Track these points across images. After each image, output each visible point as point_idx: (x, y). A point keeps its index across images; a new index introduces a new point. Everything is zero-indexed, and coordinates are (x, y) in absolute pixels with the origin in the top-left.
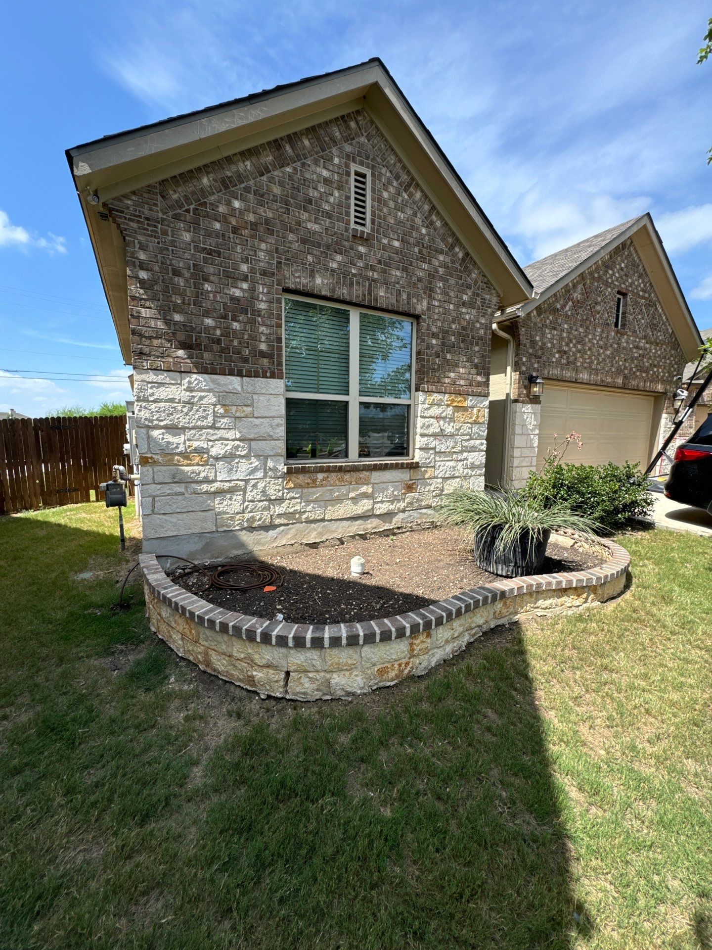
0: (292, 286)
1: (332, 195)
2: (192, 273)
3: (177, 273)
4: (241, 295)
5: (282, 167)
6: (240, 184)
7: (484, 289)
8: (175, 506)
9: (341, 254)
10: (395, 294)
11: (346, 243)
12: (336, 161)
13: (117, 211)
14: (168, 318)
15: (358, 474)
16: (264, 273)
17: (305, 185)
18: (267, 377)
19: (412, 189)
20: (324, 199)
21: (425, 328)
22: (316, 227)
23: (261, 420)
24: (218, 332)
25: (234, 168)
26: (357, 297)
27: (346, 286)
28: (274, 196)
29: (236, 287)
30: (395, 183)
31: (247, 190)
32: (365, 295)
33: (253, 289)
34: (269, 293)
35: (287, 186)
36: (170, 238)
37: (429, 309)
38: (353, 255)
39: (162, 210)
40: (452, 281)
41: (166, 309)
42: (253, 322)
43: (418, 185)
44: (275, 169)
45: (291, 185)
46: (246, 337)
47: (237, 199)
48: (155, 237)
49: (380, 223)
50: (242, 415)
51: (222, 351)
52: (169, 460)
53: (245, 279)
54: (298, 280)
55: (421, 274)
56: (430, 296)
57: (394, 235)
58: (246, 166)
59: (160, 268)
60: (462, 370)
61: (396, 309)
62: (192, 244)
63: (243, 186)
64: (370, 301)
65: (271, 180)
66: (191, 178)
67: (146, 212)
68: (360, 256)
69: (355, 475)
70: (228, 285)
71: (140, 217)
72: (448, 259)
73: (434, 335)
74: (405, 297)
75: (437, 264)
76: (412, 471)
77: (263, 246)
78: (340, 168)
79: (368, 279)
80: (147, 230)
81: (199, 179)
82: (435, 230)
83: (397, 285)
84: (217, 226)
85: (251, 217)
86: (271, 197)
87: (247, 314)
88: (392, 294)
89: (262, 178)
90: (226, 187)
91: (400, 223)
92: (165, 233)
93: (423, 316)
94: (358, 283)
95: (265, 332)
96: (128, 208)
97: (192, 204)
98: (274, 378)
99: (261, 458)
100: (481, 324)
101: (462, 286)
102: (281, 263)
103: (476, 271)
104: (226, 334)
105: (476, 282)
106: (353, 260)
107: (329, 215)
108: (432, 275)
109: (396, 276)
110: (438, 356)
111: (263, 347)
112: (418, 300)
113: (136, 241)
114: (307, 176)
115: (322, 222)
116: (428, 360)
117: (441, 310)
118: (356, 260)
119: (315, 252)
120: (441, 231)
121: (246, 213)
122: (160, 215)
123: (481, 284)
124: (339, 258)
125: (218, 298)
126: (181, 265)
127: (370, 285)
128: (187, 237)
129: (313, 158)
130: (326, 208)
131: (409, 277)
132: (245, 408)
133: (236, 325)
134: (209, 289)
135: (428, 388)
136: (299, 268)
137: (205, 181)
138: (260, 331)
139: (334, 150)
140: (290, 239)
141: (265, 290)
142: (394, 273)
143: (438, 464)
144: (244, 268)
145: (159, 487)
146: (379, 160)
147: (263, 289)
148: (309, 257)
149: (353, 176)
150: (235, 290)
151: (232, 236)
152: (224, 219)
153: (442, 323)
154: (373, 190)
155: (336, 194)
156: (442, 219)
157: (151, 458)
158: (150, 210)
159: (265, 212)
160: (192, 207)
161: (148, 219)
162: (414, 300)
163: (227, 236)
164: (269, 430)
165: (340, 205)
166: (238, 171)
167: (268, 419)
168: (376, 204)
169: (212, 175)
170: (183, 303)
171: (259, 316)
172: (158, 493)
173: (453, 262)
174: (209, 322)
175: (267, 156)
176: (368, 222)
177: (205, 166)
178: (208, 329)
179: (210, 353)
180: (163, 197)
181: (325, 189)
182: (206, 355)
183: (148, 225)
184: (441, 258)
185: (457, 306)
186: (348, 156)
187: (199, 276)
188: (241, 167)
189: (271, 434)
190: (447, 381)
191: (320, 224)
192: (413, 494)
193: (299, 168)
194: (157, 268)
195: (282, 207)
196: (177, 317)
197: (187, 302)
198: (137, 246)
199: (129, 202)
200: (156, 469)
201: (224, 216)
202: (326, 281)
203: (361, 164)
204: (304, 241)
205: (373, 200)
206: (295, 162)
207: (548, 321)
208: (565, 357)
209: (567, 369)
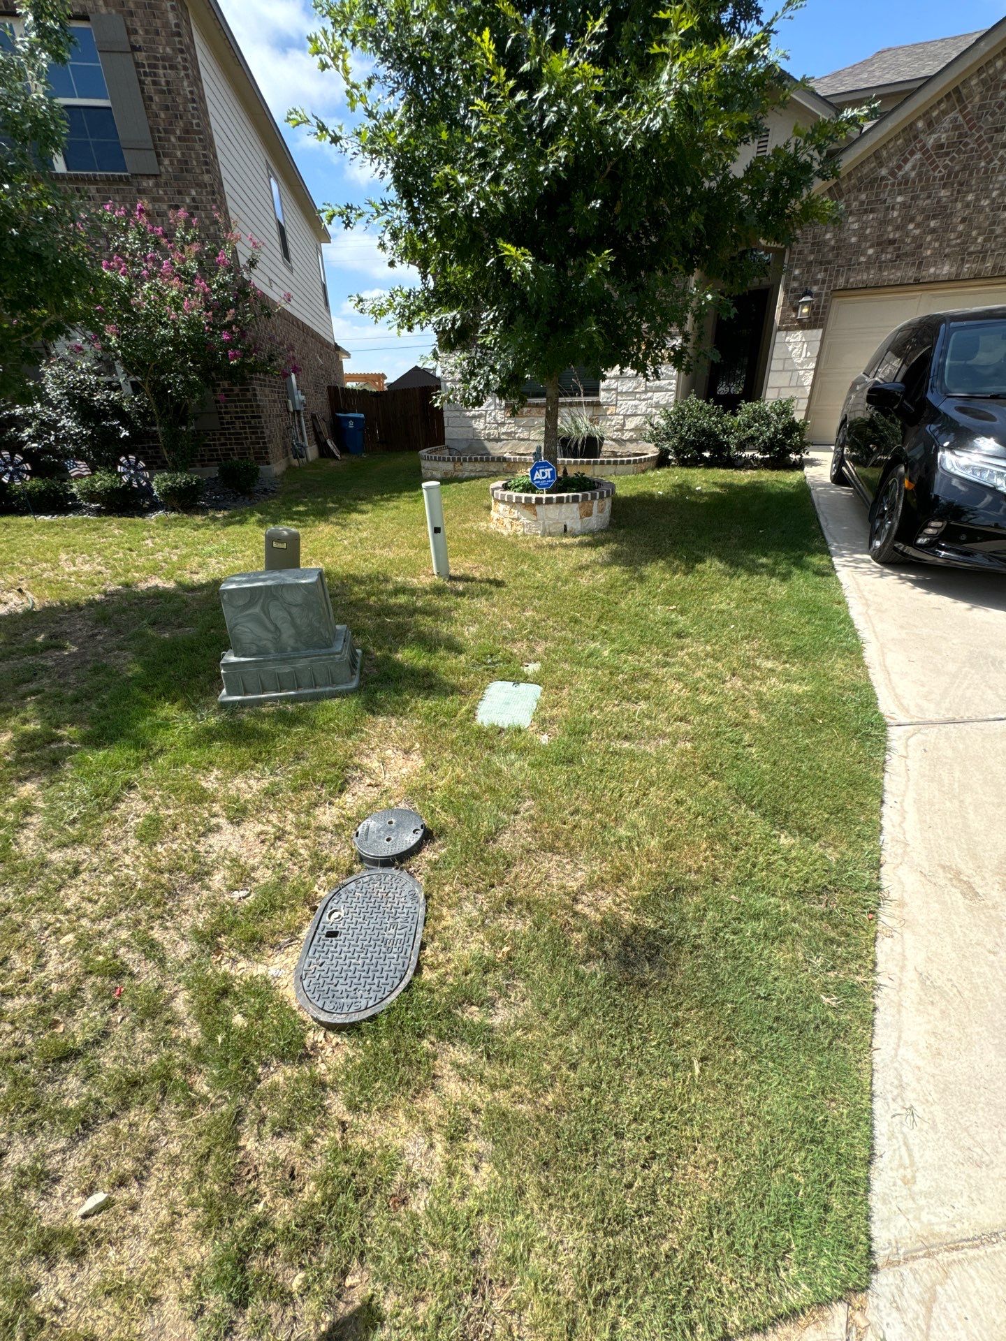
76: (596, 408)
143: (620, 403)
207: (855, 204)
208: (890, 249)
209: (893, 267)
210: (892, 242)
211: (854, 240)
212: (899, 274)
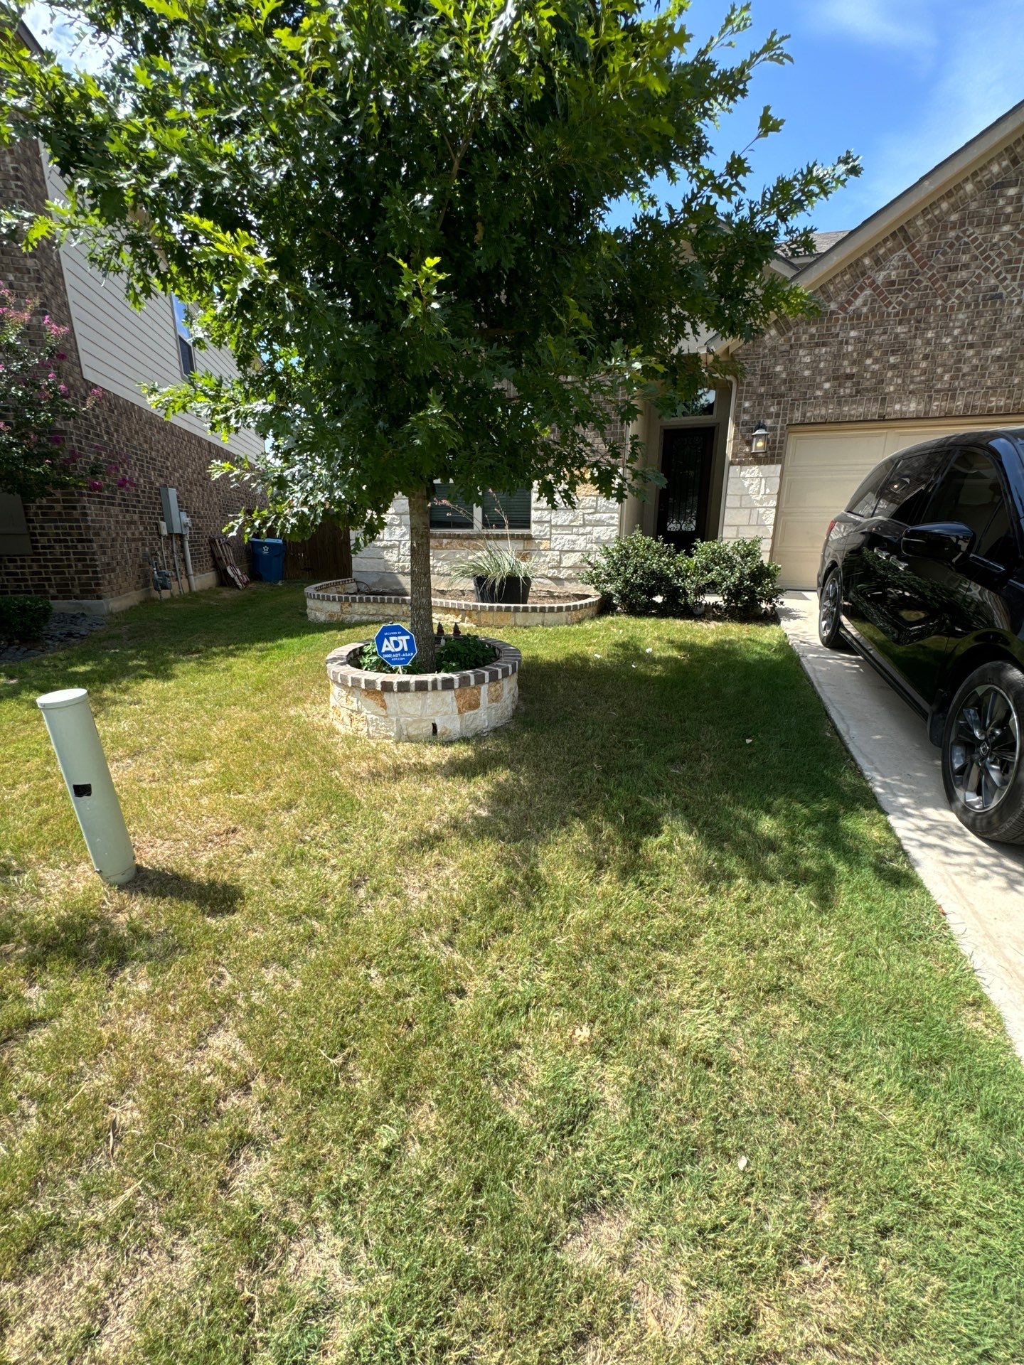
69: (474, 543)
76: (527, 542)
99: (407, 527)
143: (554, 537)
207: (804, 338)
208: (849, 384)
209: (853, 403)
210: (850, 377)
211: (807, 373)
212: (861, 410)
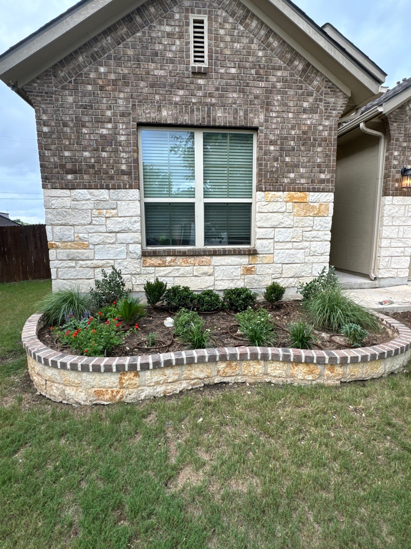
0: (144, 121)
1: (174, 44)
2: (74, 123)
3: (65, 125)
4: (107, 132)
5: (134, 33)
6: (104, 55)
7: (328, 94)
8: (70, 275)
9: (183, 89)
10: (232, 112)
11: (187, 80)
12: (177, 16)
13: (29, 92)
14: (61, 155)
15: (200, 258)
16: (123, 115)
17: (152, 43)
18: (127, 189)
19: (247, 21)
20: (168, 49)
21: (263, 137)
22: (162, 73)
23: (123, 218)
24: (93, 160)
25: (99, 45)
26: (197, 120)
27: (188, 114)
28: (128, 57)
29: (103, 128)
30: (231, 20)
31: (109, 58)
32: (204, 118)
33: (115, 128)
34: (126, 128)
35: (138, 47)
36: (60, 103)
37: (266, 121)
38: (193, 89)
39: (54, 85)
40: (291, 92)
41: (60, 149)
42: (116, 151)
43: (253, 15)
44: (128, 36)
45: (141, 46)
46: (111, 161)
47: (102, 66)
48: (52, 104)
49: (217, 57)
50: (110, 216)
51: (95, 173)
52: (65, 246)
53: (110, 121)
54: (148, 115)
55: (258, 92)
56: (267, 110)
57: (230, 64)
58: (107, 41)
59: (55, 123)
60: (302, 170)
61: (233, 125)
62: (74, 104)
63: (106, 55)
64: (209, 121)
65: (126, 46)
66: (71, 59)
67: (45, 88)
68: (200, 88)
69: (198, 259)
70: (98, 127)
71: (42, 92)
72: (286, 74)
73: (272, 143)
74: (241, 113)
75: (275, 80)
76: (251, 257)
77: (122, 95)
78: (180, 21)
79: (207, 105)
80: (47, 100)
81: (76, 59)
82: (272, 50)
83: (234, 105)
84: (90, 88)
85: (112, 77)
86: (126, 58)
87: (111, 146)
88: (229, 114)
89: (119, 46)
90: (95, 59)
91: (236, 52)
92: (57, 100)
93: (260, 128)
94: (198, 109)
95: (125, 157)
96: (35, 88)
97: (73, 77)
98: (132, 189)
99: (125, 245)
100: (325, 126)
101: (303, 94)
102: (135, 105)
103: (319, 79)
104: (98, 162)
105: (318, 89)
106: (193, 92)
107: (172, 61)
108: (269, 91)
109: (233, 97)
110: (276, 160)
111: (124, 167)
112: (255, 115)
113: (41, 109)
114: (154, 35)
115: (167, 68)
116: (266, 165)
117: (279, 119)
118: (195, 92)
119: (161, 92)
120: (279, 50)
121: (109, 74)
122: (54, 89)
123: (325, 89)
124: (181, 92)
125: (92, 138)
126: (68, 119)
127: (209, 109)
128: (70, 99)
129: (157, 20)
130: (170, 56)
131: (246, 97)
132: (112, 211)
133: (104, 154)
134: (86, 132)
135: (265, 188)
136: (149, 106)
137: (81, 59)
138: (121, 156)
139: (175, 9)
140: (141, 86)
141: (124, 127)
142: (231, 96)
143: (277, 252)
144: (109, 113)
145: (60, 262)
146: (215, 5)
147: (123, 126)
148: (156, 96)
149: (192, 25)
150: (103, 130)
151: (99, 92)
152: (94, 82)
153: (280, 131)
154: (210, 31)
155: (178, 42)
156: (279, 38)
157: (55, 244)
158: (48, 87)
159: (122, 70)
160: (73, 79)
161: (46, 93)
162: (251, 115)
163: (96, 93)
164: (129, 225)
165: (181, 51)
166: (102, 46)
167: (128, 218)
168: (213, 42)
169: (85, 54)
170: (70, 144)
171: (120, 145)
172: (60, 266)
173: (292, 75)
174: (86, 154)
175: (122, 29)
176: (206, 59)
177: (80, 48)
178: (85, 159)
179: (88, 175)
180: (55, 76)
181: (168, 41)
182: (86, 177)
183: (47, 97)
184: (279, 73)
185: (297, 113)
186: (187, 10)
187: (80, 124)
188: (104, 42)
189: (131, 228)
190: (286, 181)
191: (165, 69)
192: (252, 276)
193: (147, 31)
194: (53, 124)
195: (134, 64)
196: (67, 154)
197: (72, 142)
198: (41, 111)
199: (36, 85)
200: (58, 251)
201: (94, 80)
202: (171, 112)
203: (199, 12)
204: (152, 86)
205: (210, 39)
206: (144, 27)
